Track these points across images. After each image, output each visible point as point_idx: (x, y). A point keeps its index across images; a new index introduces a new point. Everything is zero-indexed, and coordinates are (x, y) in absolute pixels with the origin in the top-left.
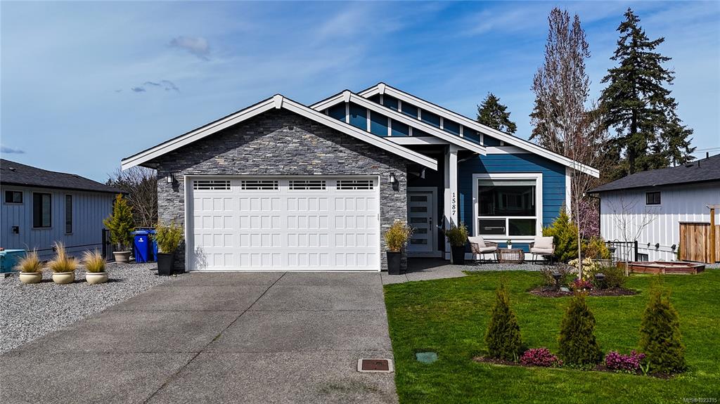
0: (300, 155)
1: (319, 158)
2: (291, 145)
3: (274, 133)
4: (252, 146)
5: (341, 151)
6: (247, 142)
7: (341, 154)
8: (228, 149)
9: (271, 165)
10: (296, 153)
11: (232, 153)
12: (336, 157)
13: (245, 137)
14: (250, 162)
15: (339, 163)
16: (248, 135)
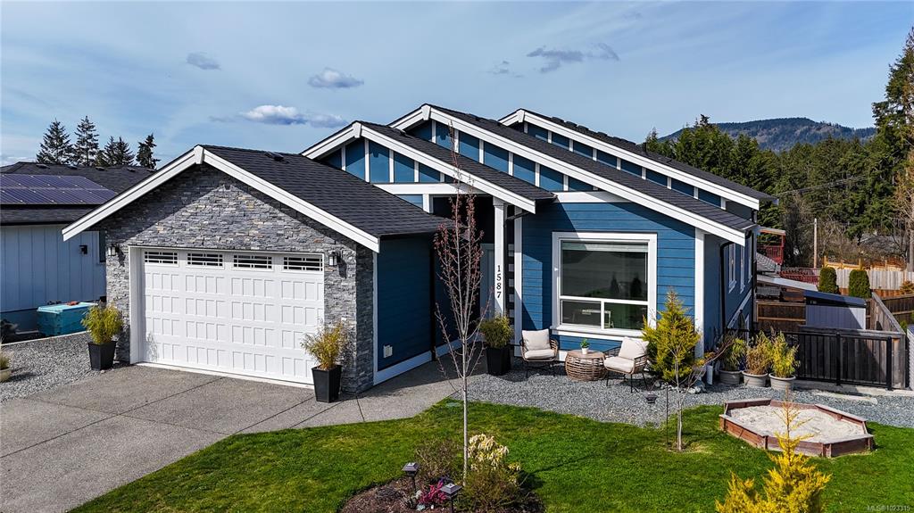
0: (237, 222)
1: (255, 227)
2: (227, 209)
3: (210, 194)
4: (190, 209)
5: (280, 219)
6: (184, 206)
7: (280, 223)
8: (167, 214)
9: (208, 236)
10: (232, 220)
11: (170, 220)
12: (275, 226)
13: (183, 198)
14: (187, 232)
15: (279, 235)
16: (186, 196)
